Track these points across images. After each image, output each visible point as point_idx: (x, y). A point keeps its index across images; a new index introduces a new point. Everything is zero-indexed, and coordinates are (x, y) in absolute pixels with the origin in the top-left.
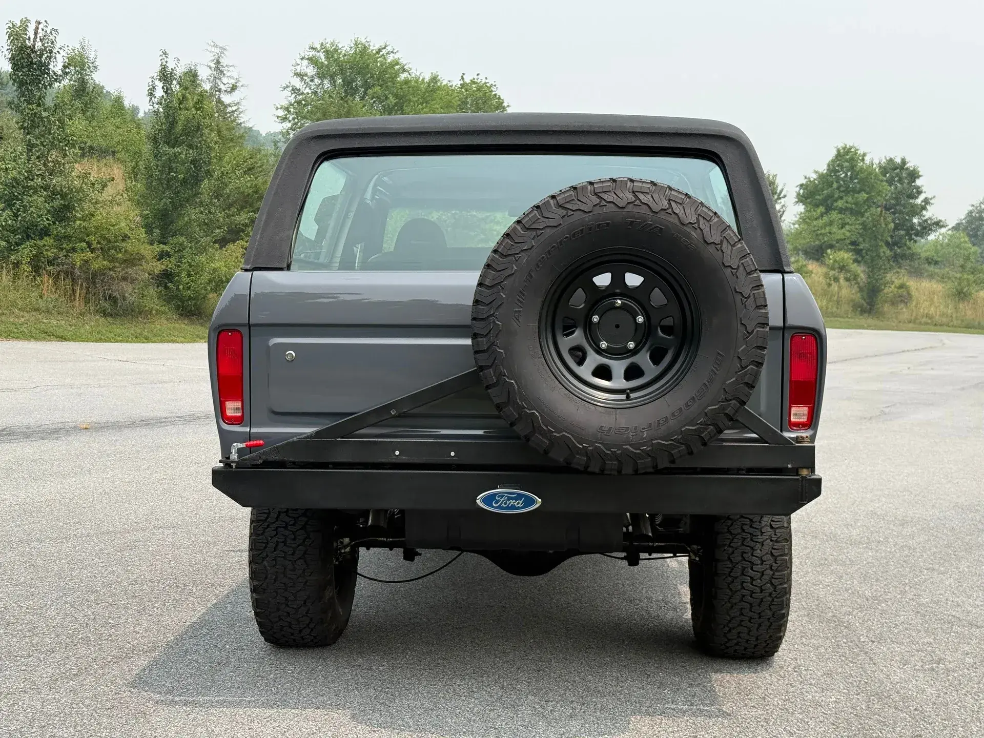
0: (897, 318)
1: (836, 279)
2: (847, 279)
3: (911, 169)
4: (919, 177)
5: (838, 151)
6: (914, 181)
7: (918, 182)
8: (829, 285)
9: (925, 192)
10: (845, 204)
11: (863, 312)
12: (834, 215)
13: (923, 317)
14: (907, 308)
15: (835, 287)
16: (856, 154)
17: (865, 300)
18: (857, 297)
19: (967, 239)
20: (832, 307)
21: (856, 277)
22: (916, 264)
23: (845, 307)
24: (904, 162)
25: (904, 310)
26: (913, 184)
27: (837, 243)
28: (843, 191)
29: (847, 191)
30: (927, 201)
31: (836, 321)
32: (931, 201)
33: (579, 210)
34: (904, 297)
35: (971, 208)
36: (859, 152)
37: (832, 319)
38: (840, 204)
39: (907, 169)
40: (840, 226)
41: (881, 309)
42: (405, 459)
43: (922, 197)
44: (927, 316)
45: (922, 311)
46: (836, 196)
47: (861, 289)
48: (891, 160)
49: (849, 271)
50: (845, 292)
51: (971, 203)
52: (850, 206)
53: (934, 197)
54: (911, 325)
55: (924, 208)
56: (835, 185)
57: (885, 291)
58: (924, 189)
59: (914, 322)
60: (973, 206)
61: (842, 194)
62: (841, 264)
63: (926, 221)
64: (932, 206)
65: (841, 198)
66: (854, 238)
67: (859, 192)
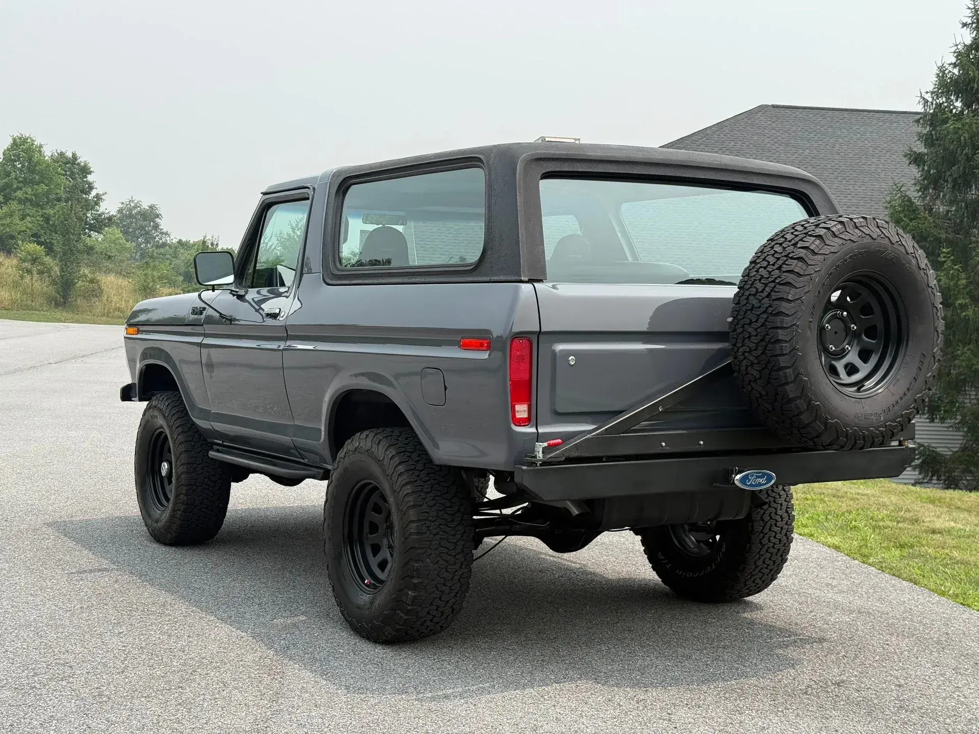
0: (91, 312)
1: (29, 272)
2: (40, 272)
3: (82, 164)
4: (90, 173)
5: (14, 140)
6: (86, 177)
7: (90, 178)
8: (22, 277)
9: (96, 188)
10: (25, 195)
11: (57, 305)
12: (14, 205)
13: (115, 310)
14: (99, 301)
15: (28, 278)
16: (33, 145)
17: (58, 293)
18: (51, 290)
19: (121, 235)
20: (27, 299)
21: (49, 270)
22: (94, 258)
23: (40, 300)
24: (75, 157)
25: (97, 303)
26: (85, 179)
27: (19, 234)
28: (21, 182)
29: (26, 182)
30: (98, 197)
31: (33, 314)
32: (103, 197)
33: (850, 240)
34: (95, 291)
35: (121, 206)
36: (36, 143)
37: (28, 311)
38: (19, 194)
39: (78, 164)
40: (21, 217)
41: (74, 303)
42: (669, 450)
43: (94, 193)
44: (119, 309)
45: (113, 304)
46: (15, 186)
47: (54, 282)
48: (62, 154)
49: (43, 264)
50: (37, 285)
51: (121, 201)
52: (30, 197)
53: (106, 193)
54: (104, 318)
55: (97, 204)
56: (13, 175)
57: (78, 285)
58: (95, 185)
59: (108, 316)
60: (123, 203)
61: (21, 185)
62: (34, 256)
63: (100, 215)
64: (104, 202)
65: (21, 189)
66: (35, 230)
67: (38, 184)
